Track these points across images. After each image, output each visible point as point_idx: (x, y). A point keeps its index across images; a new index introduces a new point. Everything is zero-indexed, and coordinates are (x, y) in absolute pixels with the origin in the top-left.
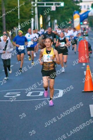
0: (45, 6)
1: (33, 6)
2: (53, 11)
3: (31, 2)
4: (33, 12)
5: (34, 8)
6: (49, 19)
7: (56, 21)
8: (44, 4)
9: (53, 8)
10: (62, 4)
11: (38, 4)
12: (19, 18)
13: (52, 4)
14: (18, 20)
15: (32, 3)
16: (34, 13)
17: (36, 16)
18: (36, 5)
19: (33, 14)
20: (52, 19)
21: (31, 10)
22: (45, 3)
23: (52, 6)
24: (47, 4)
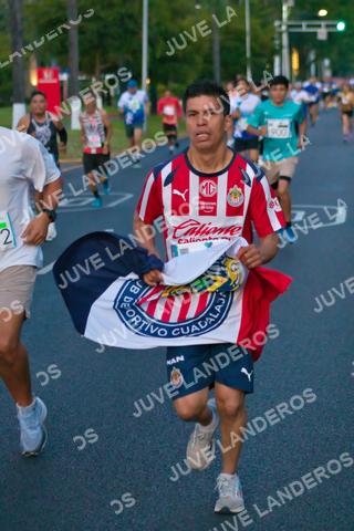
0: (304, 29)
1: (278, 30)
2: (321, 41)
3: (273, 21)
4: (277, 42)
5: (281, 34)
6: (312, 57)
7: (327, 62)
8: (301, 26)
9: (322, 34)
10: (341, 26)
11: (289, 26)
12: (248, 55)
13: (319, 26)
14: (246, 59)
15: (277, 23)
16: (281, 46)
17: (285, 52)
18: (284, 28)
19: (277, 48)
20: (320, 57)
21: (273, 39)
22: (304, 24)
23: (319, 30)
24: (308, 26)
